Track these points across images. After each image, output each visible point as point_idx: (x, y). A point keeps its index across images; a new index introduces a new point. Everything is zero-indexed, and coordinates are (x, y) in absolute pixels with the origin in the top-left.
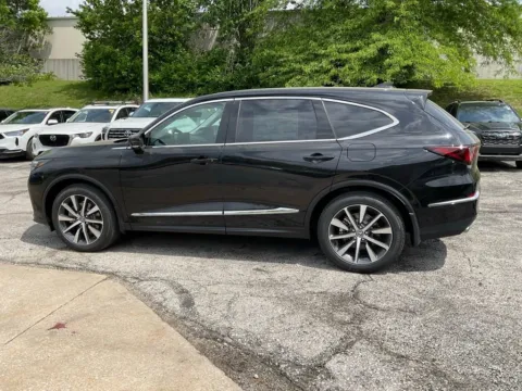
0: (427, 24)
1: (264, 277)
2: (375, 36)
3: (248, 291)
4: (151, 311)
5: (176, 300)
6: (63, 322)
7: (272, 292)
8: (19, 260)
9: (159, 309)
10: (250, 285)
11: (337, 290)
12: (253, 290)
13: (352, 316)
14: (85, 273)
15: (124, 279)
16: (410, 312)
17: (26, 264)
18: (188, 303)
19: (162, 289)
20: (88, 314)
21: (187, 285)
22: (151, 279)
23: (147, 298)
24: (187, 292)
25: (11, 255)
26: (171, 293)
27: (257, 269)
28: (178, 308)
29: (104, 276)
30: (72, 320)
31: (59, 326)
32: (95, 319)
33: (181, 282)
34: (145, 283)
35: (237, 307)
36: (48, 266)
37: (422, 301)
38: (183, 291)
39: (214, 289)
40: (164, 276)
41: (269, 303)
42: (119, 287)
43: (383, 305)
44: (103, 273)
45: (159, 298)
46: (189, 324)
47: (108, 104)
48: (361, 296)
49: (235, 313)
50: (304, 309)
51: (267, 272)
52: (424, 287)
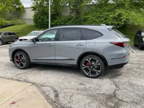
1: (82, 87)
2: (117, 10)
3: (77, 92)
4: (44, 98)
5: (53, 94)
6: (15, 101)
7: (85, 93)
8: (7, 77)
9: (47, 97)
10: (78, 90)
11: (108, 93)
12: (79, 92)
13: (114, 104)
14: (25, 83)
15: (37, 86)
16: (136, 103)
17: (9, 79)
18: (57, 96)
19: (49, 90)
20: (24, 99)
21: (57, 88)
22: (46, 86)
23: (43, 93)
24: (57, 91)
25: (5, 76)
26: (51, 91)
27: (80, 84)
28: (53, 98)
29: (31, 84)
30: (18, 101)
31: (13, 103)
32: (26, 101)
33: (55, 87)
34: (44, 87)
35: (74, 98)
36: (15, 80)
37: (139, 99)
38: (55, 91)
39: (66, 90)
40: (50, 85)
41: (84, 97)
42: (35, 88)
43: (125, 100)
44: (31, 83)
45: (47, 93)
46: (57, 104)
47: (39, 31)
48: (117, 95)
49: (72, 101)
50: (97, 100)
51: (83, 85)
52: (139, 93)
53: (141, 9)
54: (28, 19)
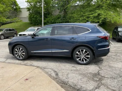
0: (110, 8)
1: (75, 68)
2: (97, 11)
3: (71, 72)
4: (48, 76)
5: (54, 74)
7: (77, 72)
8: (16, 63)
9: (50, 76)
10: (71, 70)
11: (94, 72)
13: (99, 79)
15: (41, 68)
16: (114, 78)
18: (57, 74)
19: (50, 71)
20: (33, 77)
21: (56, 70)
22: (47, 68)
23: (47, 73)
24: (56, 72)
26: (52, 72)
27: (73, 66)
28: (55, 76)
29: (36, 67)
30: (30, 78)
31: (27, 79)
32: (35, 78)
33: (54, 69)
35: (69, 76)
37: (116, 76)
39: (63, 71)
40: (50, 68)
41: (76, 75)
42: (40, 70)
43: (106, 76)
44: (36, 66)
45: (50, 73)
46: (58, 80)
48: (100, 74)
49: (69, 78)
50: (86, 77)
52: (116, 72)
53: (118, 9)
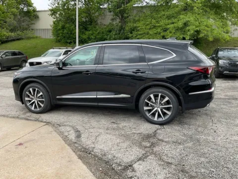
1: (115, 126)
3: (106, 132)
4: (61, 139)
6: (22, 143)
7: (117, 133)
8: (10, 116)
9: (66, 139)
10: (108, 129)
11: (147, 132)
12: (109, 131)
13: (151, 144)
14: (37, 122)
15: (53, 125)
16: (178, 143)
17: (14, 117)
18: (79, 136)
19: (69, 130)
20: (34, 140)
21: (80, 128)
22: (65, 125)
23: (61, 134)
24: (79, 131)
25: (8, 113)
26: (72, 132)
27: (113, 122)
29: (45, 124)
30: (27, 142)
31: (20, 144)
32: (36, 142)
33: (77, 127)
34: (62, 127)
35: (100, 139)
36: (22, 119)
37: (186, 138)
38: (77, 131)
39: (92, 130)
40: (71, 124)
42: (50, 129)
44: (45, 122)
45: (66, 134)
46: (77, 145)
47: (60, 49)
48: (157, 135)
49: (98, 141)
51: (117, 124)
52: (187, 132)
54: (44, 29)
